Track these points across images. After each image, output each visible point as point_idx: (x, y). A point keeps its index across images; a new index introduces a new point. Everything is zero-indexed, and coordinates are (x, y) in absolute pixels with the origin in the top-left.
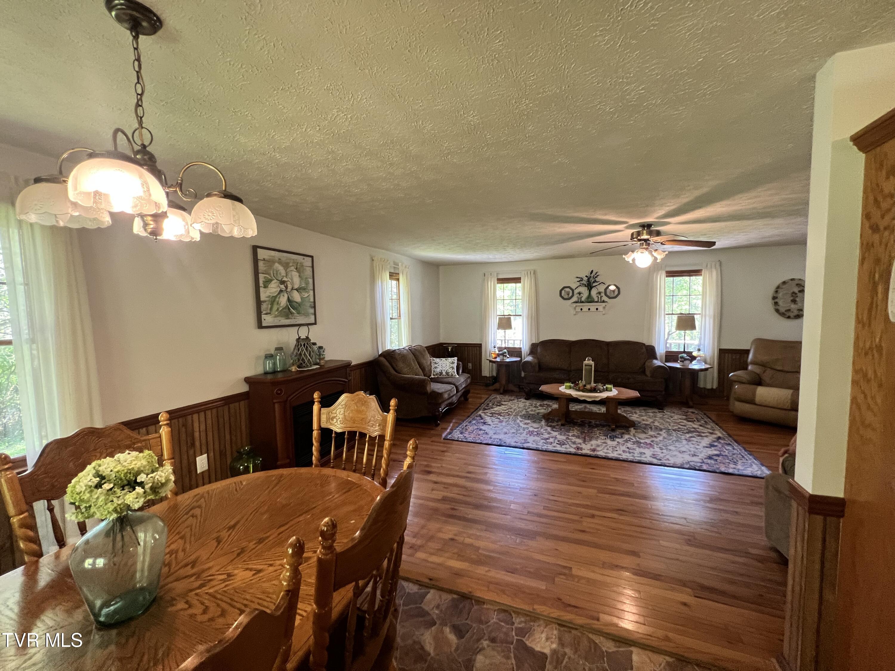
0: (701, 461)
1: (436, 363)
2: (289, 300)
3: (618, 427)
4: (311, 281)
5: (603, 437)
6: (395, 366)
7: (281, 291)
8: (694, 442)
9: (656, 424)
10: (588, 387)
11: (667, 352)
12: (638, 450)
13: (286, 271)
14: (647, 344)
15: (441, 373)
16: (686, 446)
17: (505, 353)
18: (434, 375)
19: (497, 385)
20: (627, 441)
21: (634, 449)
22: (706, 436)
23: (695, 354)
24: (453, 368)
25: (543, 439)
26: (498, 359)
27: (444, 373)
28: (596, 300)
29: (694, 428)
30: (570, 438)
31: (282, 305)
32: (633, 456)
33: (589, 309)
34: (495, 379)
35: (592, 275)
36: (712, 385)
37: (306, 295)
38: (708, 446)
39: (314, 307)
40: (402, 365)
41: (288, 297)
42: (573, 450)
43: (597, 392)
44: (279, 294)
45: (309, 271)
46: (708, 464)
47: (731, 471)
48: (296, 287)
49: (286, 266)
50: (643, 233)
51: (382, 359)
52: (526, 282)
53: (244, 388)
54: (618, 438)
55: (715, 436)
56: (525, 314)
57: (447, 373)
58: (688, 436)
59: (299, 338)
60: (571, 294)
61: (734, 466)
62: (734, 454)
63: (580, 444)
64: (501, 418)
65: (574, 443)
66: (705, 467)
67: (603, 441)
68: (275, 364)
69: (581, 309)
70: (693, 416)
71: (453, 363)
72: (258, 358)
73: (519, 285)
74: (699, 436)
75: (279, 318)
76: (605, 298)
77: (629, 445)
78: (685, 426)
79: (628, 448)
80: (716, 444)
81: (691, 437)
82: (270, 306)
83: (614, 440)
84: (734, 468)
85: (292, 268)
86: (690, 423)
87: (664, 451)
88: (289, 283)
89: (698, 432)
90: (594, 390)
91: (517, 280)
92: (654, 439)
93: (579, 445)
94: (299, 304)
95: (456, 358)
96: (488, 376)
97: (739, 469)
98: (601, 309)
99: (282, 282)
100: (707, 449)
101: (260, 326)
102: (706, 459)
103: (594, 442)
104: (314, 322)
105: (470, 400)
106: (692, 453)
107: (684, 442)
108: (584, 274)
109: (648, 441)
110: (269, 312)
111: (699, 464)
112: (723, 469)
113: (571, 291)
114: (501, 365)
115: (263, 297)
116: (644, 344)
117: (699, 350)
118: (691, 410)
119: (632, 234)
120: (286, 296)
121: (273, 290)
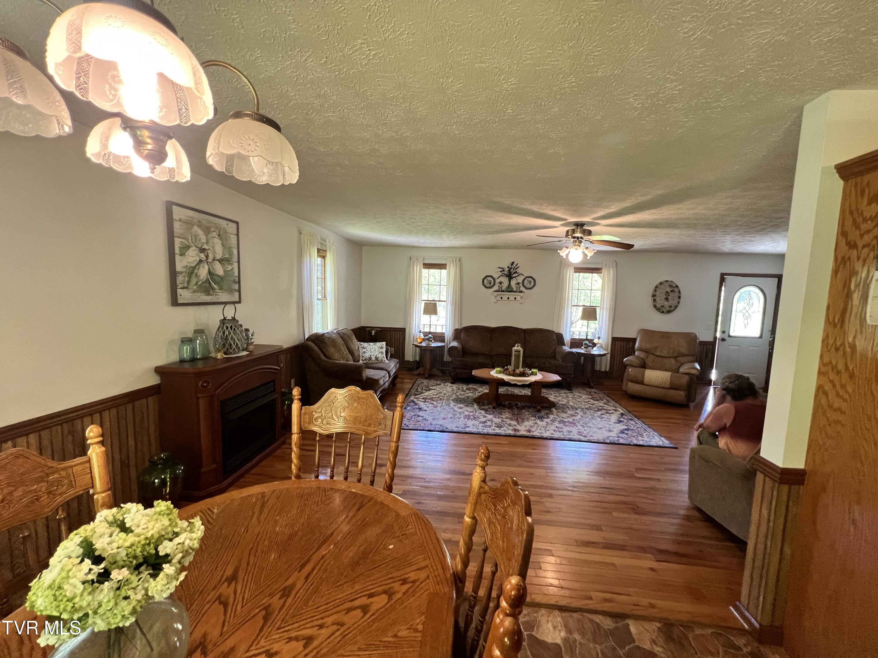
0: (617, 436)
1: (364, 348)
2: (210, 272)
3: (543, 408)
4: (235, 252)
5: (534, 418)
6: (325, 350)
7: (201, 261)
8: (606, 419)
9: (571, 403)
10: (518, 371)
11: (571, 339)
12: (565, 429)
13: (206, 236)
14: (557, 331)
15: (370, 358)
16: (601, 423)
17: (431, 338)
18: (362, 360)
19: (421, 370)
20: (553, 421)
21: (562, 428)
22: (612, 413)
23: (596, 341)
24: (382, 353)
25: (480, 423)
26: (424, 344)
27: (373, 358)
28: (515, 290)
29: (601, 406)
30: (504, 420)
31: (201, 278)
32: (563, 435)
33: (508, 298)
34: (418, 364)
35: (513, 267)
36: (606, 367)
37: (230, 268)
38: (617, 421)
39: (239, 282)
40: (333, 350)
41: (209, 268)
42: (512, 433)
43: (526, 376)
44: (198, 264)
45: (233, 240)
46: (622, 438)
47: (641, 443)
48: (218, 257)
49: (207, 231)
50: (577, 231)
51: (310, 343)
52: (452, 269)
53: (153, 380)
54: (546, 418)
55: (618, 413)
56: (450, 300)
57: (377, 359)
58: (599, 413)
59: (225, 319)
60: (492, 283)
61: (642, 438)
62: (638, 428)
63: (515, 425)
64: (435, 403)
65: (510, 425)
66: (622, 441)
67: (534, 422)
68: (194, 350)
69: (501, 298)
70: (596, 396)
71: (382, 348)
72: (171, 342)
73: (444, 272)
74: (607, 413)
75: (199, 294)
76: (522, 289)
77: (557, 424)
78: (593, 404)
79: (556, 427)
80: (622, 420)
81: (602, 414)
82: (187, 279)
83: (542, 421)
84: (643, 440)
85: (214, 233)
86: (596, 402)
87: (586, 428)
88: (209, 251)
89: (605, 410)
90: (523, 374)
91: (441, 266)
92: (574, 418)
93: (515, 427)
94: (222, 278)
95: (384, 343)
96: (411, 360)
97: (646, 441)
98: (518, 298)
99: (202, 250)
100: (618, 424)
101: (175, 302)
102: (620, 433)
103: (526, 423)
104: (237, 300)
105: (397, 385)
106: (608, 429)
107: (599, 419)
108: (506, 265)
109: (571, 420)
110: (186, 285)
111: (616, 439)
112: (635, 442)
113: (493, 280)
114: (424, 351)
115: (179, 268)
116: (554, 332)
117: (599, 338)
118: (593, 390)
119: (568, 232)
120: (206, 267)
121: (191, 259)
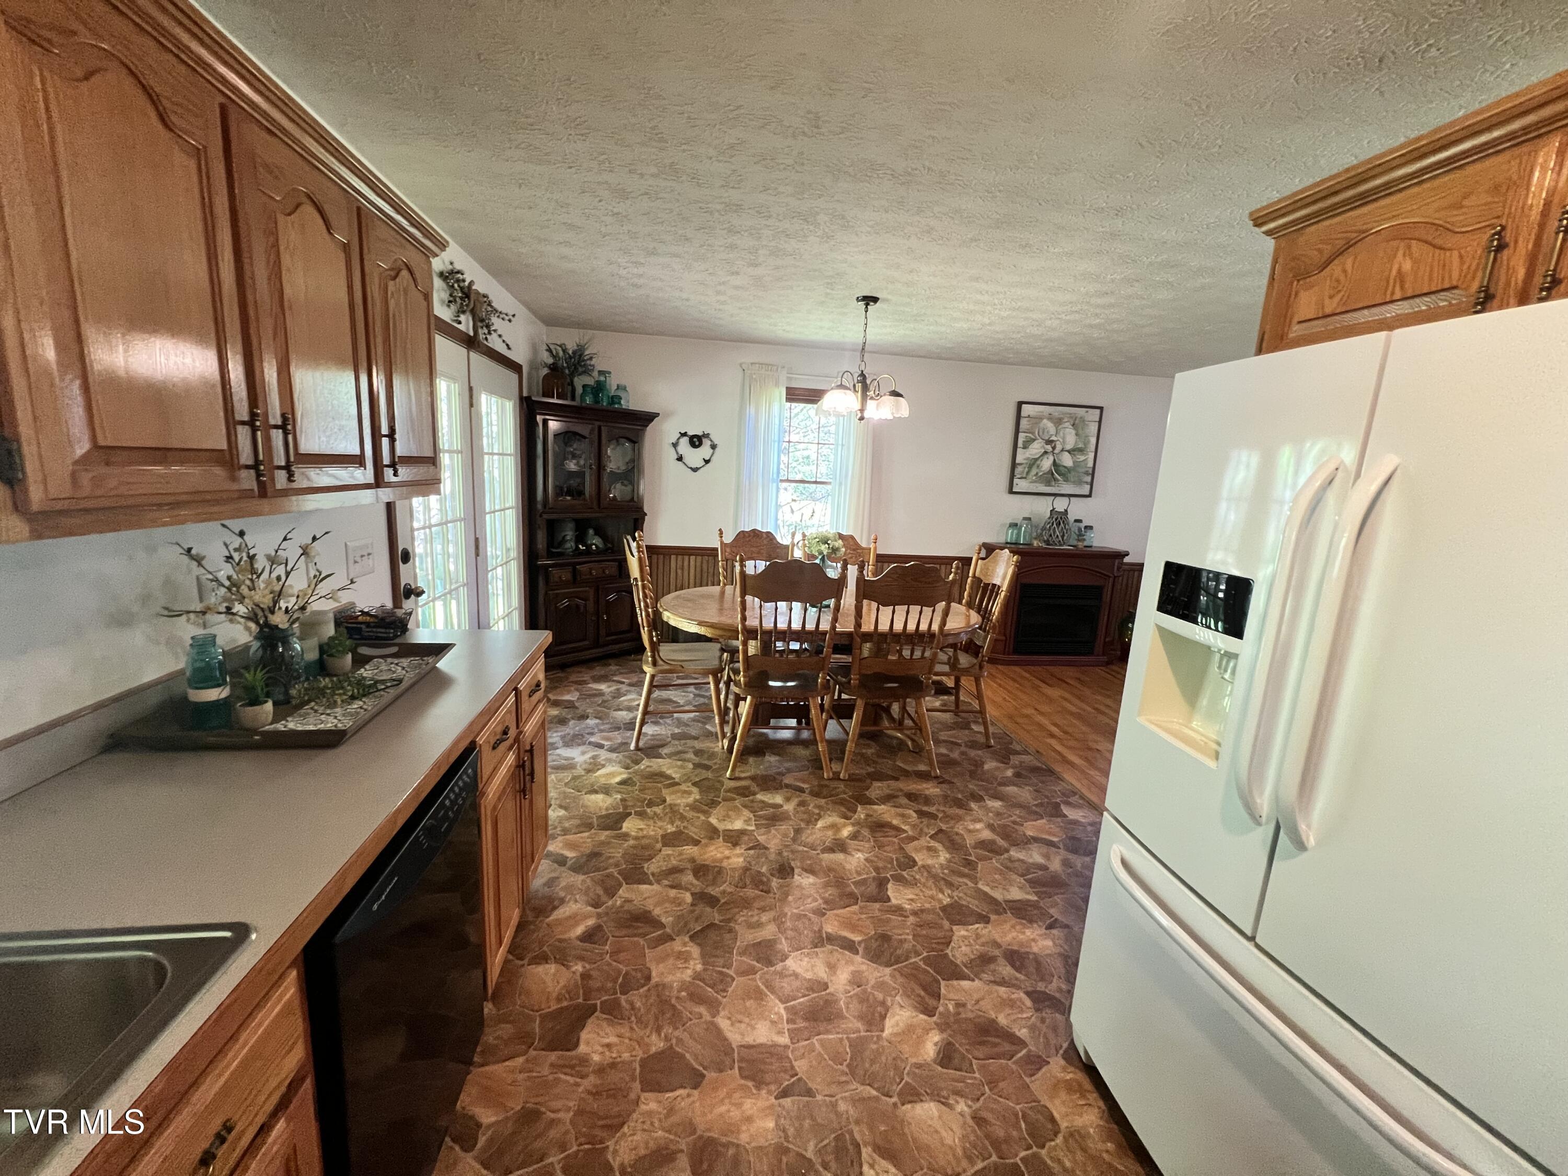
2: (1055, 463)
4: (1093, 440)
7: (1046, 453)
13: (1057, 428)
31: (1043, 469)
37: (1083, 458)
39: (1093, 474)
41: (1055, 460)
44: (1042, 456)
45: (1093, 428)
48: (1068, 447)
49: (1058, 422)
75: (1037, 485)
82: (1027, 470)
85: (1067, 424)
88: (1058, 443)
94: (1069, 470)
99: (1049, 442)
101: (1011, 492)
104: (1088, 494)
110: (1025, 476)
115: (1018, 460)
120: (1051, 458)
121: (1035, 451)
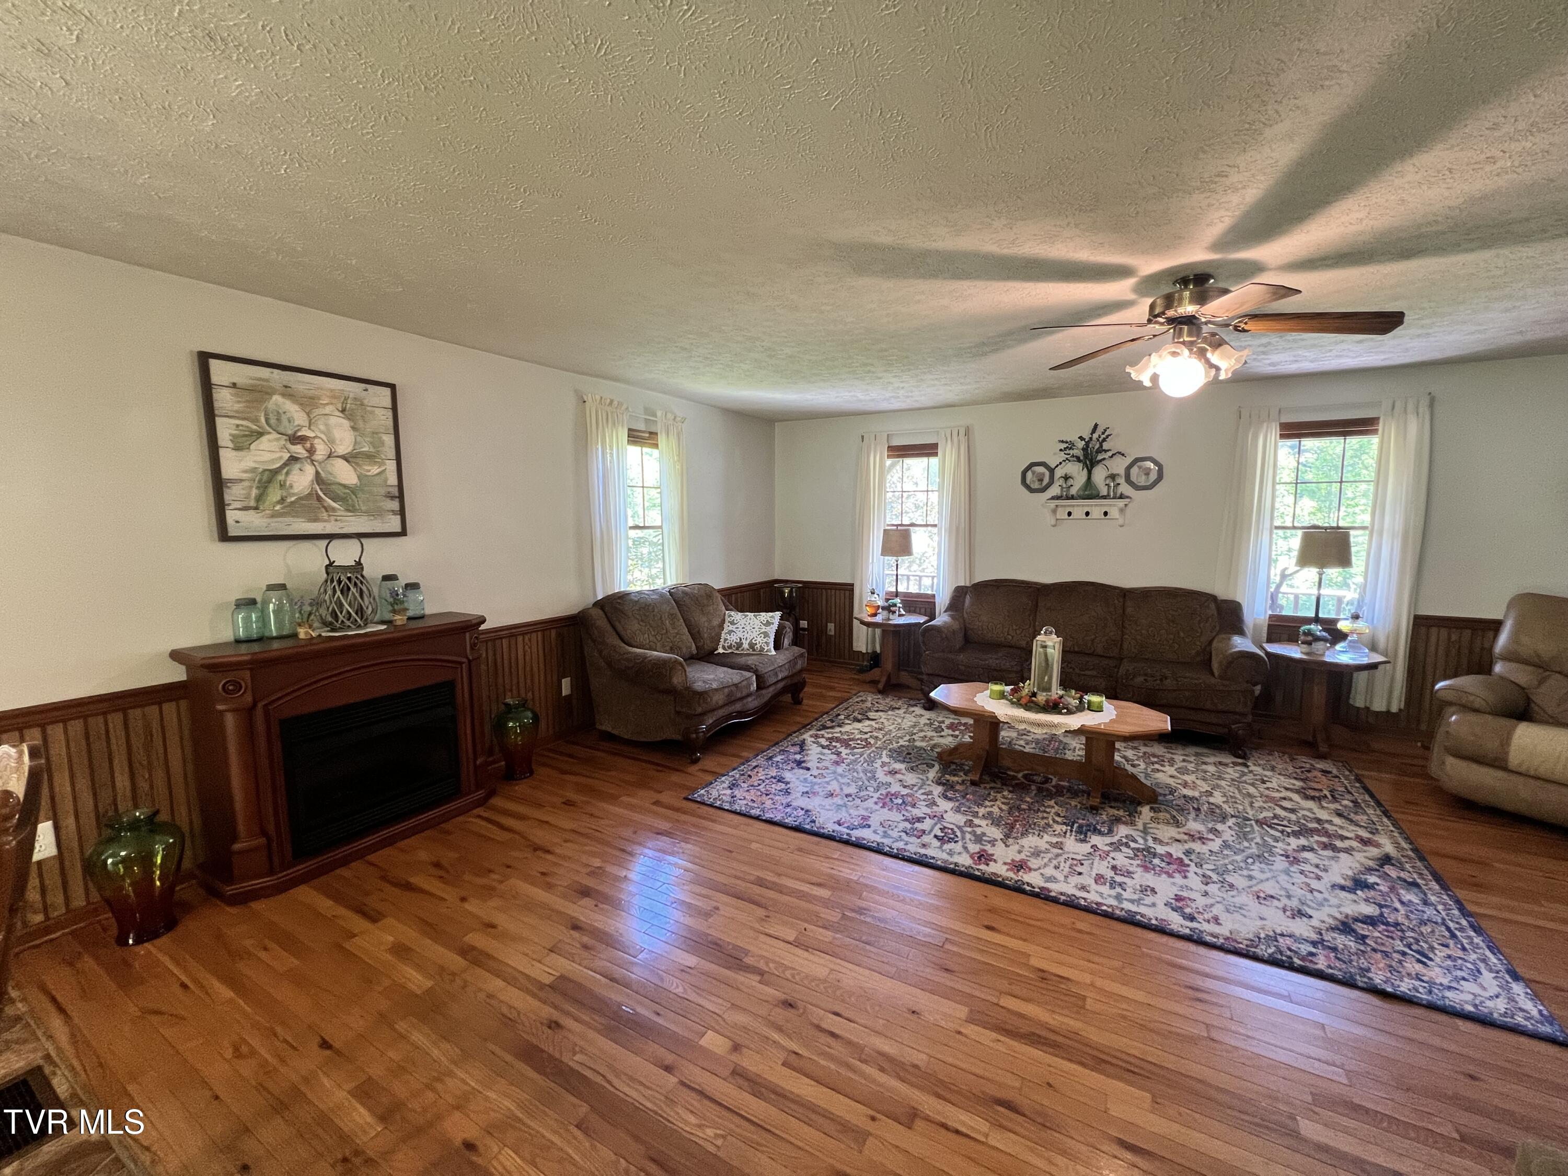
0: (1314, 937)
1: (732, 623)
2: (318, 477)
3: (1109, 798)
4: (389, 440)
5: (1059, 828)
6: (620, 628)
7: (294, 459)
8: (1307, 868)
9: (1218, 798)
10: (1041, 698)
11: (1271, 617)
12: (1142, 878)
13: (308, 414)
14: (1222, 596)
15: (739, 645)
16: (1283, 878)
17: (895, 605)
18: (724, 648)
20: (1116, 846)
21: (1129, 874)
22: (1348, 851)
23: (1343, 626)
24: (766, 635)
26: (879, 619)
27: (746, 645)
28: (1104, 491)
29: (1319, 821)
30: (976, 821)
31: (295, 490)
32: (1118, 897)
33: (1087, 514)
34: (875, 659)
35: (1095, 436)
36: (1389, 703)
37: (375, 470)
38: (1349, 883)
39: (401, 497)
40: (637, 626)
41: (317, 473)
42: (964, 860)
43: (1060, 713)
44: (285, 465)
45: (381, 417)
46: (1334, 949)
47: (1405, 986)
50: (1181, 300)
51: (598, 613)
52: (949, 453)
54: (1100, 833)
55: (1374, 852)
56: (945, 524)
57: (752, 646)
58: (1294, 842)
59: (331, 564)
60: (1046, 480)
61: (1419, 967)
62: (1423, 923)
63: (993, 842)
65: (979, 839)
66: (1321, 963)
67: (1055, 840)
68: (262, 621)
69: (1070, 514)
70: (1323, 784)
71: (768, 624)
72: (214, 607)
73: (934, 461)
74: (1325, 847)
75: (286, 519)
76: (1125, 488)
77: (1121, 859)
78: (1292, 811)
79: (1114, 868)
80: (1372, 879)
81: (1304, 848)
82: (254, 492)
83: (1083, 841)
84: (1418, 977)
85: (328, 409)
86: (1310, 804)
87: (1213, 888)
88: (316, 441)
89: (1327, 834)
90: (1054, 707)
91: (928, 450)
92: (1197, 846)
93: (988, 848)
94: (353, 490)
95: (778, 614)
96: (864, 651)
97: (1431, 983)
98: (1114, 513)
99: (297, 440)
100: (1343, 894)
102: (1332, 929)
103: (1031, 841)
105: (805, 701)
106: (1294, 903)
107: (1280, 863)
108: (1077, 430)
109: (1177, 851)
110: (252, 504)
111: (1305, 948)
112: (1378, 978)
113: (1047, 473)
115: (232, 471)
116: (1214, 598)
117: (1356, 617)
118: (1321, 765)
119: (1152, 307)
120: (310, 471)
121: (267, 457)
